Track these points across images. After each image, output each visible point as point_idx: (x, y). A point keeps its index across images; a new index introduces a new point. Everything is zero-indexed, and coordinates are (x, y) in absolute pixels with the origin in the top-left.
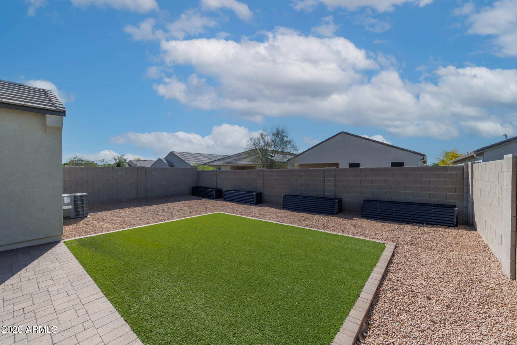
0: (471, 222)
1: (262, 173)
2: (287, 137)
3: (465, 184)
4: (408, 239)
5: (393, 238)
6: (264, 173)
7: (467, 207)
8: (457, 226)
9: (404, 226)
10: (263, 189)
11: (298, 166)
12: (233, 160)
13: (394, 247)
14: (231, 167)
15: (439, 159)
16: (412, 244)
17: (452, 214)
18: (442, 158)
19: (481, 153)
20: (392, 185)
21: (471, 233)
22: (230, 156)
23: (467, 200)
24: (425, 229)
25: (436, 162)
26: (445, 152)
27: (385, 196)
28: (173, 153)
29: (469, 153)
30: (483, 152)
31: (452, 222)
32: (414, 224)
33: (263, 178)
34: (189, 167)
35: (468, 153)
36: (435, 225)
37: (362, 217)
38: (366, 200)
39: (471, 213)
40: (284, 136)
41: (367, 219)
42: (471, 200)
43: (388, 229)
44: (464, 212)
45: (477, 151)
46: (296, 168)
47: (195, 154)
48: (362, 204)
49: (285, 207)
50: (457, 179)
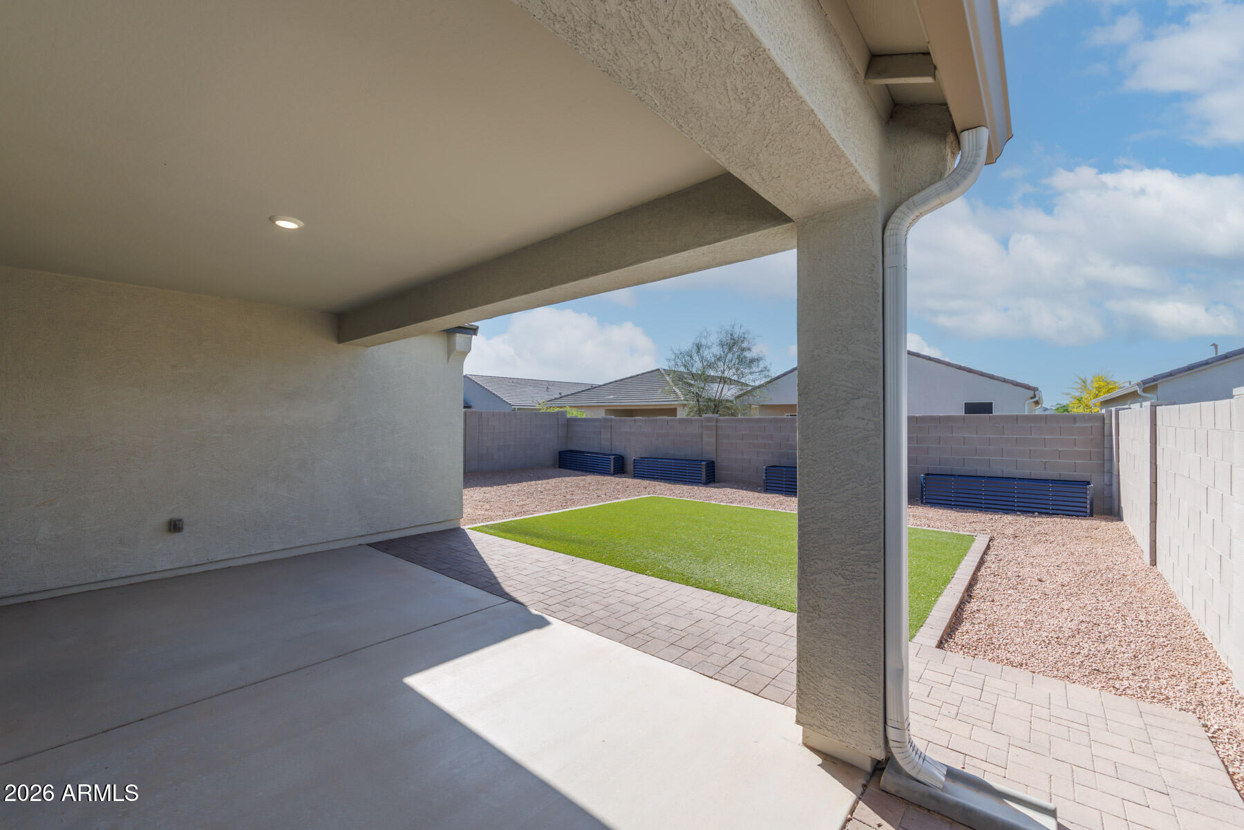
0: (1116, 510)
1: (714, 424)
2: (749, 349)
3: (1106, 445)
4: (1009, 531)
5: (985, 530)
6: (719, 424)
7: (1111, 485)
8: (1091, 515)
9: (1000, 516)
10: (717, 455)
11: (758, 410)
12: (609, 395)
13: (988, 540)
14: (606, 410)
15: (1070, 396)
16: (1016, 537)
17: (1083, 495)
18: (1077, 394)
19: (1150, 386)
20: (978, 447)
21: (1114, 525)
22: (600, 386)
23: (1110, 472)
24: (1037, 520)
25: (1065, 401)
26: (1082, 379)
27: (964, 466)
28: (469, 378)
29: (1132, 383)
30: (1157, 384)
31: (1083, 509)
32: (1018, 513)
33: (717, 434)
34: (508, 410)
35: (1130, 383)
36: (1056, 514)
37: (922, 503)
38: (927, 474)
39: (1115, 494)
40: (743, 350)
41: (932, 506)
42: (1115, 472)
43: (974, 520)
44: (1106, 493)
45: (1144, 382)
46: (756, 414)
47: (515, 381)
48: (923, 481)
49: (768, 488)
50: (1092, 437)
